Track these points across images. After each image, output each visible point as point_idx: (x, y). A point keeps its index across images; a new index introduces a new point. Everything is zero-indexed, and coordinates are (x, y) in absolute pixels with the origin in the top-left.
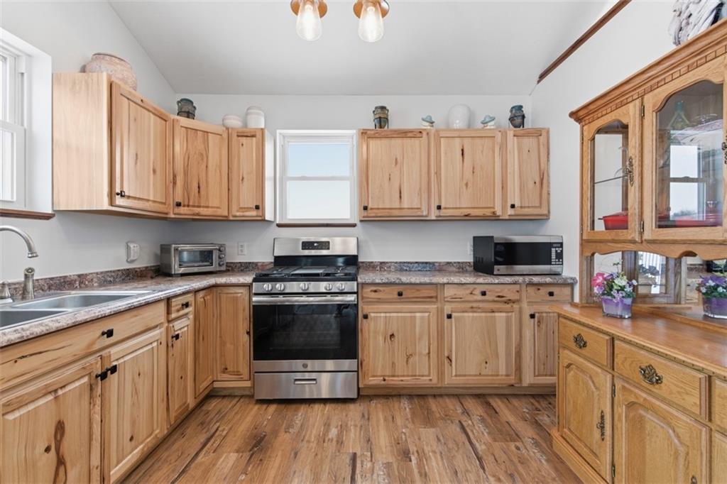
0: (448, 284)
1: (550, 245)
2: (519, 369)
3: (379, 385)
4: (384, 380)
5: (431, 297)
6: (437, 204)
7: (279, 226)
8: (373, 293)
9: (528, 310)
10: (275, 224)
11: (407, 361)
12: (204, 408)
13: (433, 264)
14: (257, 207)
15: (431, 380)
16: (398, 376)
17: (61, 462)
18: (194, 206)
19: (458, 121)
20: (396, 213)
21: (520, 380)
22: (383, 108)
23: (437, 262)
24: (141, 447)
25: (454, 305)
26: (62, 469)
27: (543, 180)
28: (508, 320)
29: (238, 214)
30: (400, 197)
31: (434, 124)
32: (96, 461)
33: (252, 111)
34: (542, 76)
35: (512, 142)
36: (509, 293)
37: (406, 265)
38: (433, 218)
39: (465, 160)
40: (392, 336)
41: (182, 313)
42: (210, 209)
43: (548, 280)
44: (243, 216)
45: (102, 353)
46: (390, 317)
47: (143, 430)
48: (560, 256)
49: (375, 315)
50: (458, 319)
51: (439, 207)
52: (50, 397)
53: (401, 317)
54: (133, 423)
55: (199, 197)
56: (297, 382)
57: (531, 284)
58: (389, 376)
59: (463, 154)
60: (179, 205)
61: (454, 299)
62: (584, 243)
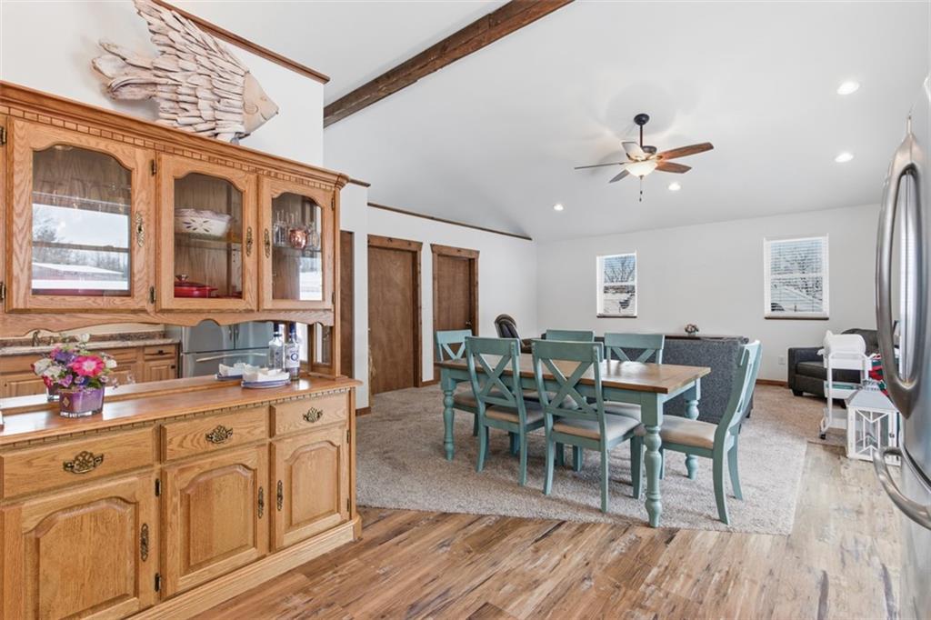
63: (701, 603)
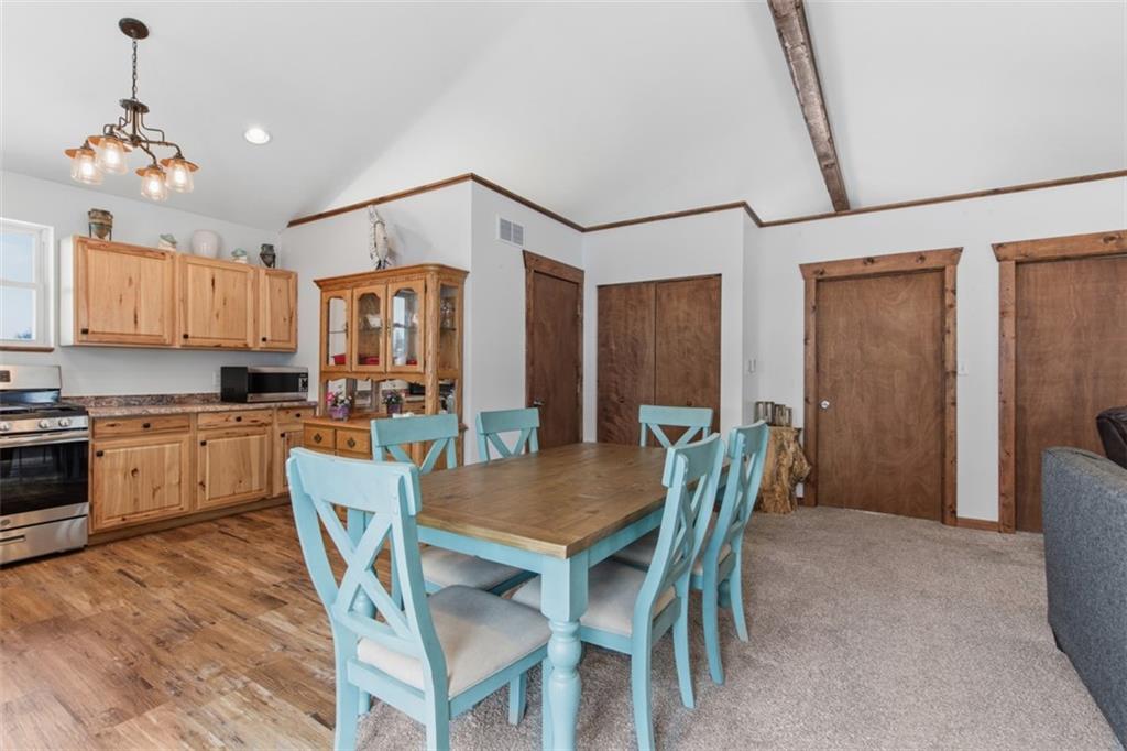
0: (203, 412)
1: (298, 375)
2: (270, 483)
3: (118, 525)
4: (124, 519)
5: (184, 427)
6: (183, 332)
8: (110, 428)
9: (278, 430)
11: (154, 495)
13: (172, 397)
15: (181, 509)
16: (142, 512)
20: (130, 339)
21: (271, 491)
23: (176, 395)
25: (208, 433)
27: (292, 317)
28: (262, 441)
30: (136, 322)
31: (177, 246)
34: (292, 224)
35: (264, 280)
36: (262, 417)
37: (134, 398)
38: (178, 346)
39: (215, 290)
40: (135, 471)
43: (296, 404)
46: (132, 451)
48: (305, 385)
49: (112, 451)
50: (212, 446)
51: (186, 336)
53: (147, 450)
57: (281, 408)
58: (130, 514)
59: (213, 284)
61: (208, 427)
62: (322, 373)
63: (190, 714)
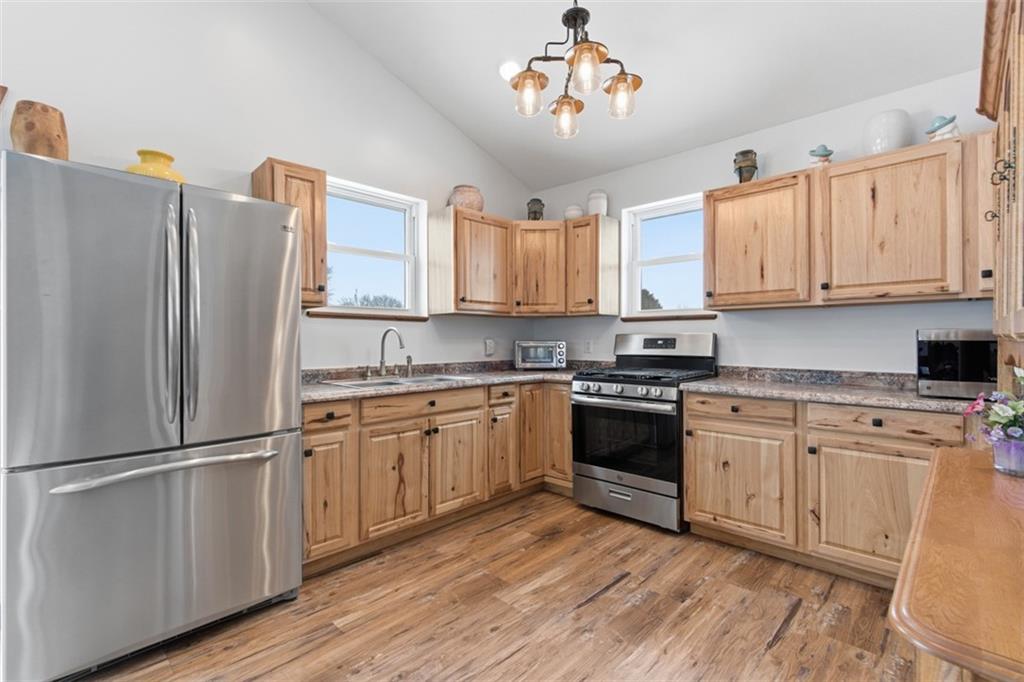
0: (812, 402)
3: (707, 524)
4: (715, 519)
5: (786, 419)
6: (824, 281)
7: (625, 320)
8: (700, 405)
10: (619, 320)
11: (747, 502)
12: (534, 497)
13: (839, 374)
14: (590, 301)
15: (783, 538)
16: (735, 520)
17: (402, 480)
18: (532, 304)
19: (878, 141)
20: (755, 298)
22: (746, 154)
23: (846, 372)
24: (461, 499)
25: (825, 436)
26: (402, 485)
29: (573, 310)
30: (762, 276)
31: (830, 157)
32: (425, 491)
33: (593, 195)
36: (936, 428)
37: (789, 373)
39: (878, 205)
40: (726, 464)
41: (502, 401)
42: (547, 307)
44: (578, 312)
45: (431, 418)
46: (723, 438)
47: (464, 488)
49: (704, 433)
50: (830, 457)
52: (395, 436)
53: (739, 441)
54: (455, 478)
55: (538, 294)
56: (612, 494)
58: (722, 516)
59: (873, 197)
60: (518, 304)
61: (823, 426)
